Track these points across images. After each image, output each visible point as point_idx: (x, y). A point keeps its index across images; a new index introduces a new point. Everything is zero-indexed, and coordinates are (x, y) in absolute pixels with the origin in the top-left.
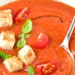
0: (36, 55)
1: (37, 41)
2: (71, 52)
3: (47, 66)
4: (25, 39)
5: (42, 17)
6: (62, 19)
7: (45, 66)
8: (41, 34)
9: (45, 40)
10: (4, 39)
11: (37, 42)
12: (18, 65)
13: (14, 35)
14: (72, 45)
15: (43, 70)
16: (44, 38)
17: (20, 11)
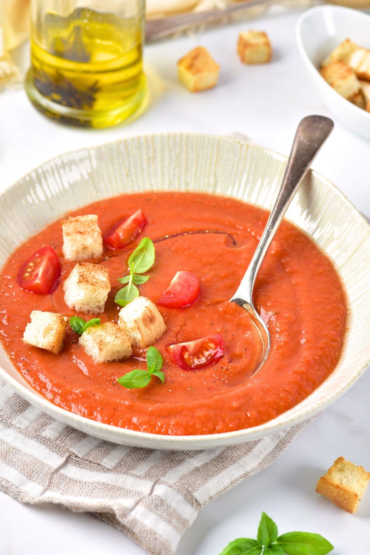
0: (166, 322)
1: (169, 289)
2: (259, 313)
3: (196, 346)
4: (138, 286)
5: (182, 234)
6: (236, 239)
7: (191, 345)
8: (178, 273)
9: (189, 286)
10: (80, 282)
11: (168, 293)
12: (119, 341)
13: (107, 275)
14: (262, 298)
15: (186, 356)
16: (186, 281)
17: (123, 219)
